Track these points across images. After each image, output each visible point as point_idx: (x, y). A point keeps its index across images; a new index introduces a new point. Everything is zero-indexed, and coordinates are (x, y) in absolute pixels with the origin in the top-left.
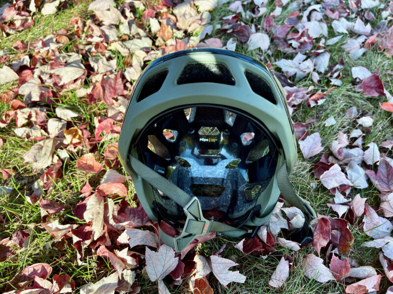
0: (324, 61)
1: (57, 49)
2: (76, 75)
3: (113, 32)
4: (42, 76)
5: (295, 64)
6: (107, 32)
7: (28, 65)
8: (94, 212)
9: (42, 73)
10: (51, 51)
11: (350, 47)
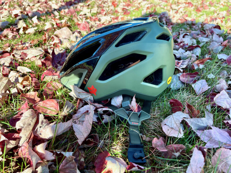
0: (198, 51)
1: (29, 46)
2: (37, 54)
3: (66, 41)
4: (15, 55)
5: (179, 53)
6: (62, 40)
7: (9, 51)
8: (26, 123)
9: (16, 54)
10: (25, 46)
11: (213, 47)
